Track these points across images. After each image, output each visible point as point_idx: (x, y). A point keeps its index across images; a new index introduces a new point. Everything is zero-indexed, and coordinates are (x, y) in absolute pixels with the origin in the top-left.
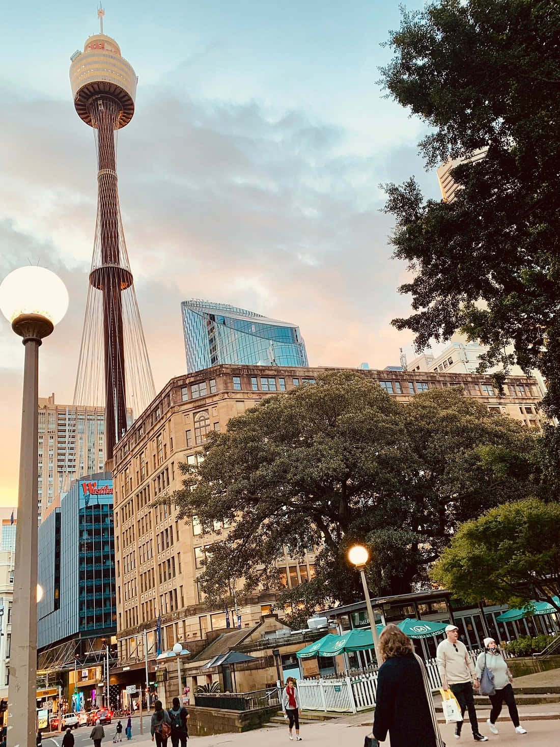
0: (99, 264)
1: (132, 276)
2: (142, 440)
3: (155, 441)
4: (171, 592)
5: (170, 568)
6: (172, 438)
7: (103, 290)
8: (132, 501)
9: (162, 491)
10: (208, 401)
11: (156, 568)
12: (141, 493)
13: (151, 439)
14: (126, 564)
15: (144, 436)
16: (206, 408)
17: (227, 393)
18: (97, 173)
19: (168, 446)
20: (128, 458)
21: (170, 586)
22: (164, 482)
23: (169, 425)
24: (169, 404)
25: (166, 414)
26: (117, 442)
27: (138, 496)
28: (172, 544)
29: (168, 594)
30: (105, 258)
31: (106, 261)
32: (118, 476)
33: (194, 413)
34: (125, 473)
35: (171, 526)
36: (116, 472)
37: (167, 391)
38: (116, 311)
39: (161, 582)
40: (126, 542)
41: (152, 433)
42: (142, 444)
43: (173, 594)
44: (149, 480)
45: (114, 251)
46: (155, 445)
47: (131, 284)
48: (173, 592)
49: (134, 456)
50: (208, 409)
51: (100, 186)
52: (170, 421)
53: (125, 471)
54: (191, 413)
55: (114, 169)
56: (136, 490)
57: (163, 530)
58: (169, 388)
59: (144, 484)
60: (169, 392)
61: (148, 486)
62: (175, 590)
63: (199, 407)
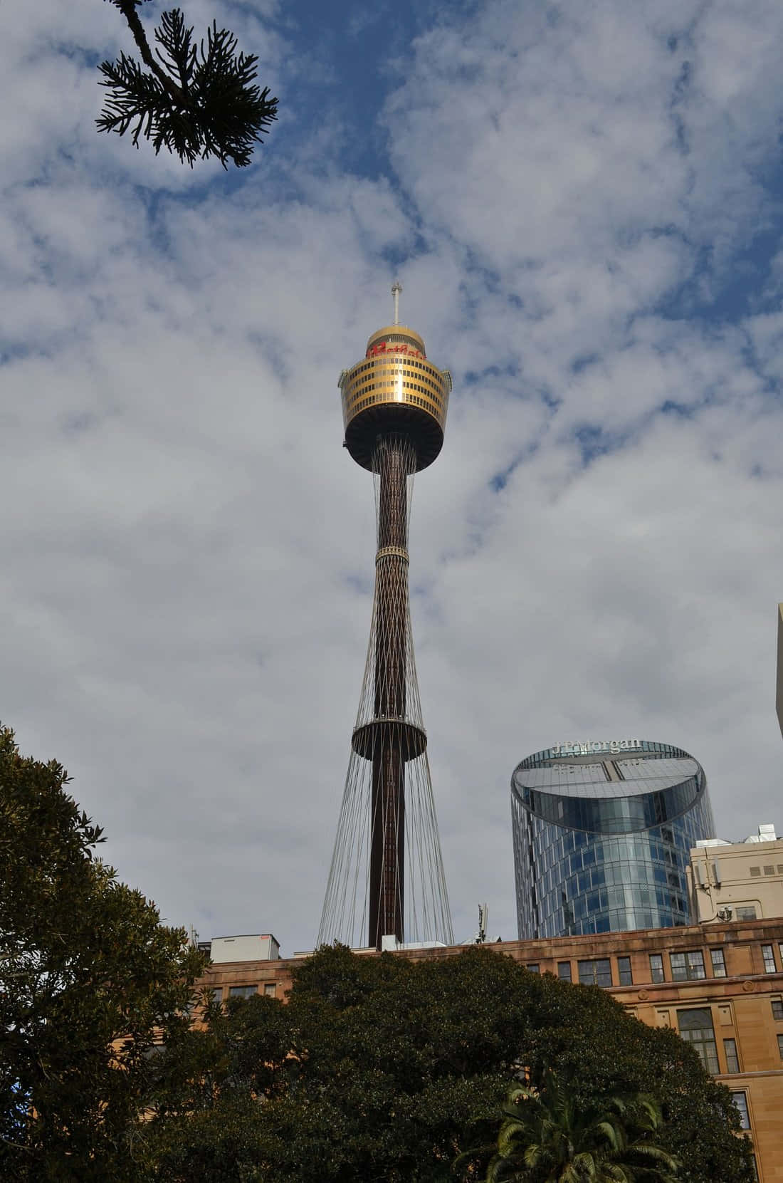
1: (425, 739)
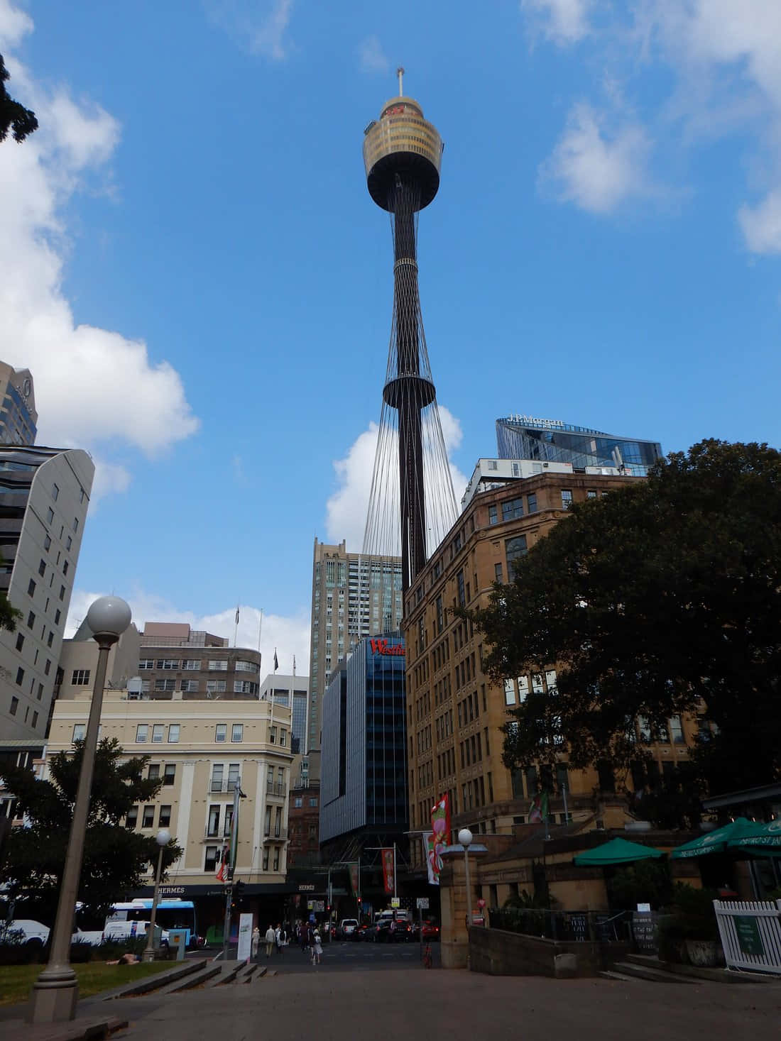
0: (394, 376)
2: (440, 579)
3: (456, 580)
4: (476, 781)
5: (474, 748)
6: (476, 575)
7: (399, 407)
8: (427, 659)
9: (464, 645)
10: (526, 523)
11: (457, 747)
12: (439, 649)
13: (451, 578)
14: (420, 742)
15: (441, 573)
16: (522, 534)
17: (553, 512)
18: (393, 265)
19: (472, 586)
20: (423, 605)
21: (474, 773)
22: (466, 633)
23: (473, 556)
24: (473, 528)
25: (469, 542)
26: (410, 585)
27: (434, 653)
28: (477, 715)
29: (473, 783)
30: (402, 367)
31: (403, 371)
32: (411, 628)
33: (506, 540)
34: (420, 624)
35: (476, 692)
36: (408, 624)
37: (471, 511)
38: (414, 432)
39: (463, 767)
40: (420, 713)
41: (451, 570)
42: (439, 585)
43: (478, 783)
44: (449, 631)
45: (413, 358)
46: (455, 585)
47: (433, 398)
48: (479, 781)
49: (430, 602)
50: (525, 535)
51: (397, 281)
52: (474, 551)
53: (420, 621)
54: (502, 541)
55: (413, 256)
56: (432, 645)
57: (465, 696)
58: (473, 507)
59: (441, 638)
60: (473, 512)
61: (447, 640)
62: (482, 778)
63: (514, 531)
